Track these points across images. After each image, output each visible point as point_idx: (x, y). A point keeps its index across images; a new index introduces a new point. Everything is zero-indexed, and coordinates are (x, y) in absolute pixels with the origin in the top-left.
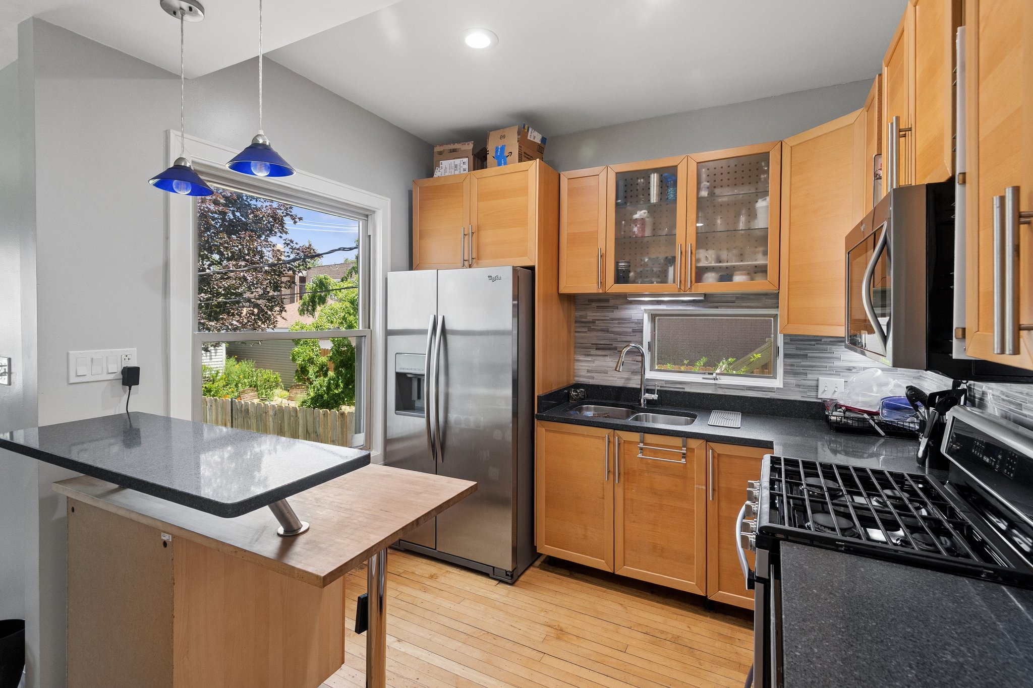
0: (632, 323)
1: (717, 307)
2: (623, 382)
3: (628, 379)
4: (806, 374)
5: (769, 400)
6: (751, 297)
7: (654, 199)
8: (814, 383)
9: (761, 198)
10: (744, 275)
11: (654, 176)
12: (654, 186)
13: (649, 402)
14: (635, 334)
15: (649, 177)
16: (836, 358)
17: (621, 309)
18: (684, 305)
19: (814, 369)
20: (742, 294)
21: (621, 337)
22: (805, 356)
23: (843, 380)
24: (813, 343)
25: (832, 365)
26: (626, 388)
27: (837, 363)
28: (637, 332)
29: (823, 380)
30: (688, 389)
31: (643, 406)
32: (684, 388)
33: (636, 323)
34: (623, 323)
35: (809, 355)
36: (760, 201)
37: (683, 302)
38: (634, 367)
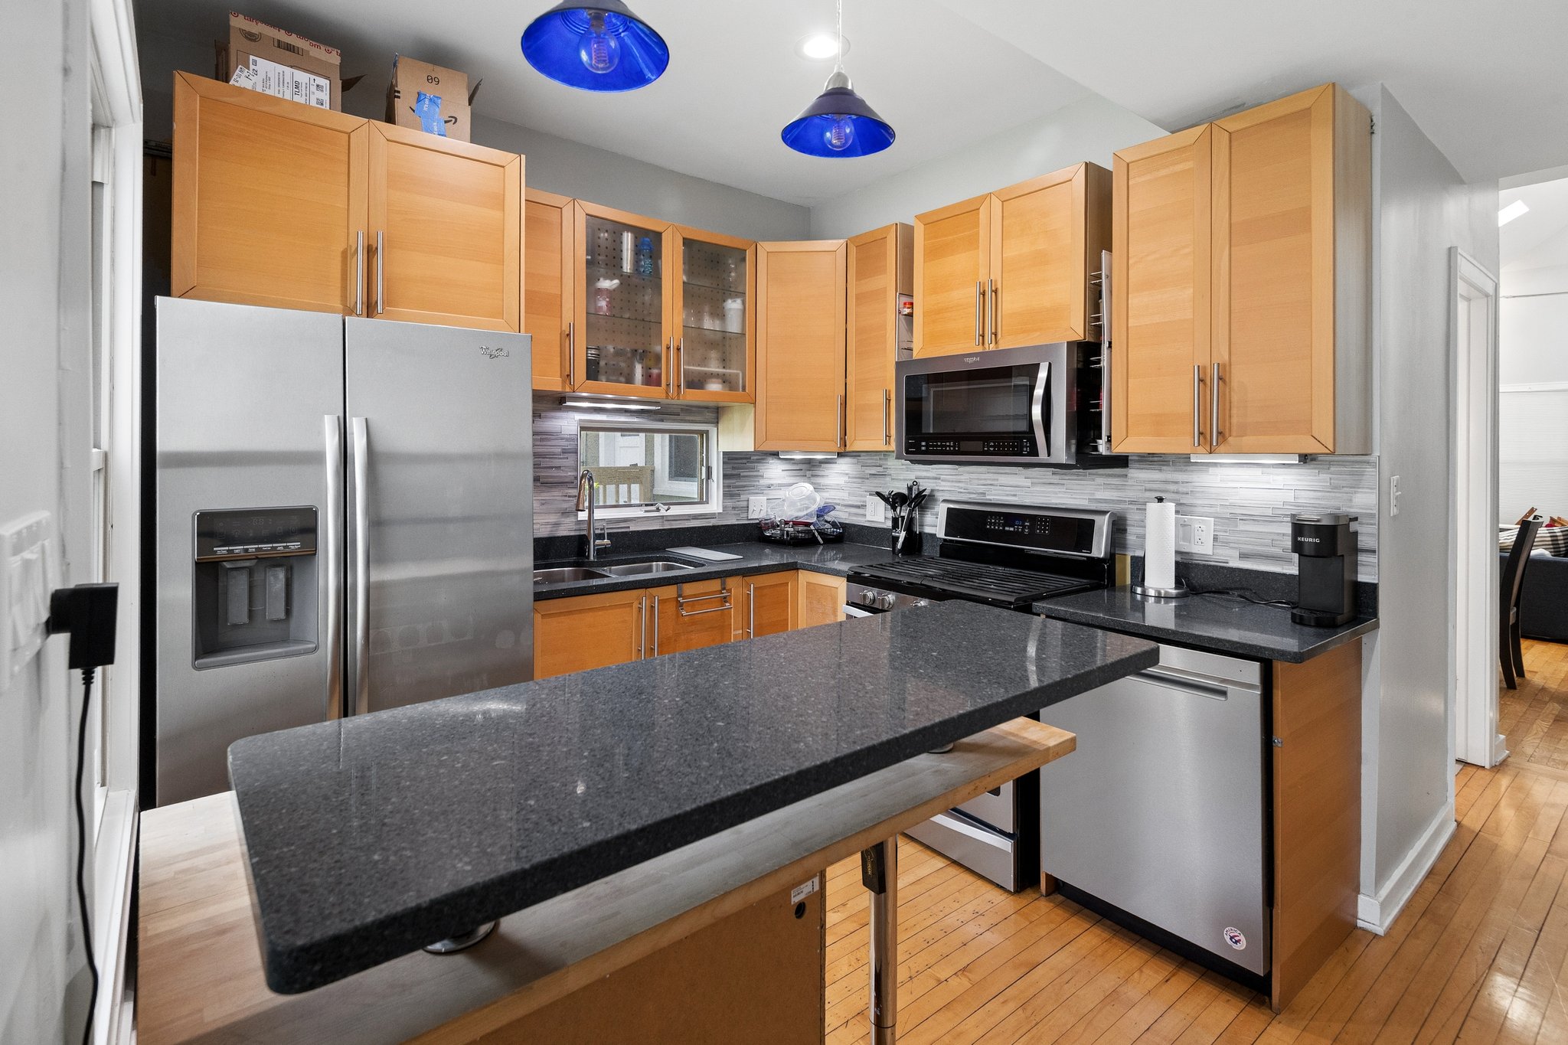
0: (562, 439)
1: (662, 421)
2: (549, 529)
3: (557, 524)
4: (739, 495)
5: (714, 527)
6: (694, 409)
7: (627, 267)
8: (745, 504)
9: (731, 298)
10: (719, 383)
11: (628, 236)
12: (627, 250)
13: (600, 552)
14: (566, 455)
15: (622, 234)
16: (761, 476)
17: (546, 417)
18: (627, 416)
19: (745, 489)
20: (687, 406)
21: (547, 461)
22: (738, 476)
23: (766, 498)
24: (744, 461)
25: (757, 483)
26: (555, 537)
27: (762, 482)
28: (570, 453)
29: (752, 498)
30: (634, 527)
31: (592, 558)
32: (629, 527)
33: (567, 440)
34: (549, 440)
35: (742, 474)
36: (730, 301)
37: (626, 411)
38: (565, 505)
